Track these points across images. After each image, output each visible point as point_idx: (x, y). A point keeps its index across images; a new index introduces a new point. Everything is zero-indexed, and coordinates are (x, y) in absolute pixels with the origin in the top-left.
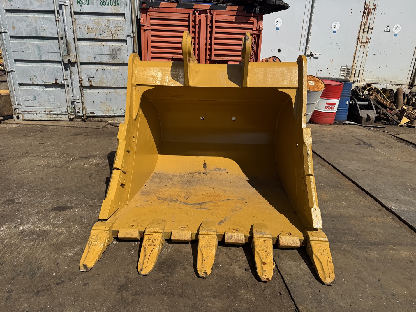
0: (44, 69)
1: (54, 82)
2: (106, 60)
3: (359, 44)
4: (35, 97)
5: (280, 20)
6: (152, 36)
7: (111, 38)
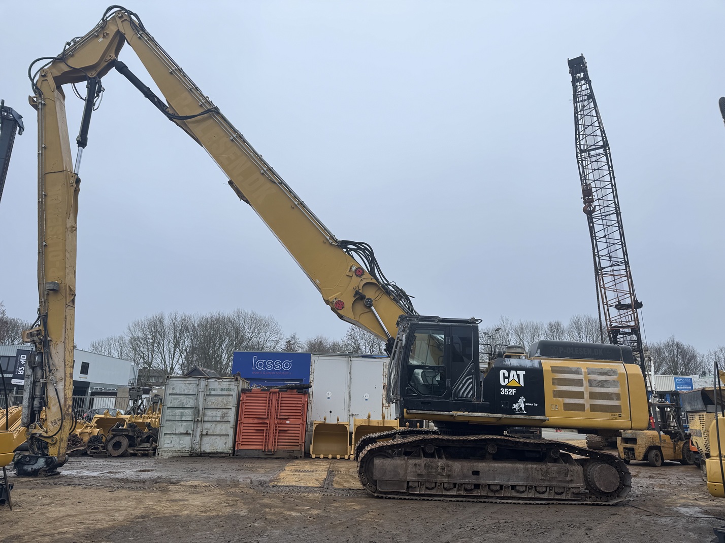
0: (182, 425)
1: (185, 432)
2: (218, 419)
3: (384, 408)
4: (172, 441)
5: (330, 393)
6: (246, 406)
7: (223, 407)
